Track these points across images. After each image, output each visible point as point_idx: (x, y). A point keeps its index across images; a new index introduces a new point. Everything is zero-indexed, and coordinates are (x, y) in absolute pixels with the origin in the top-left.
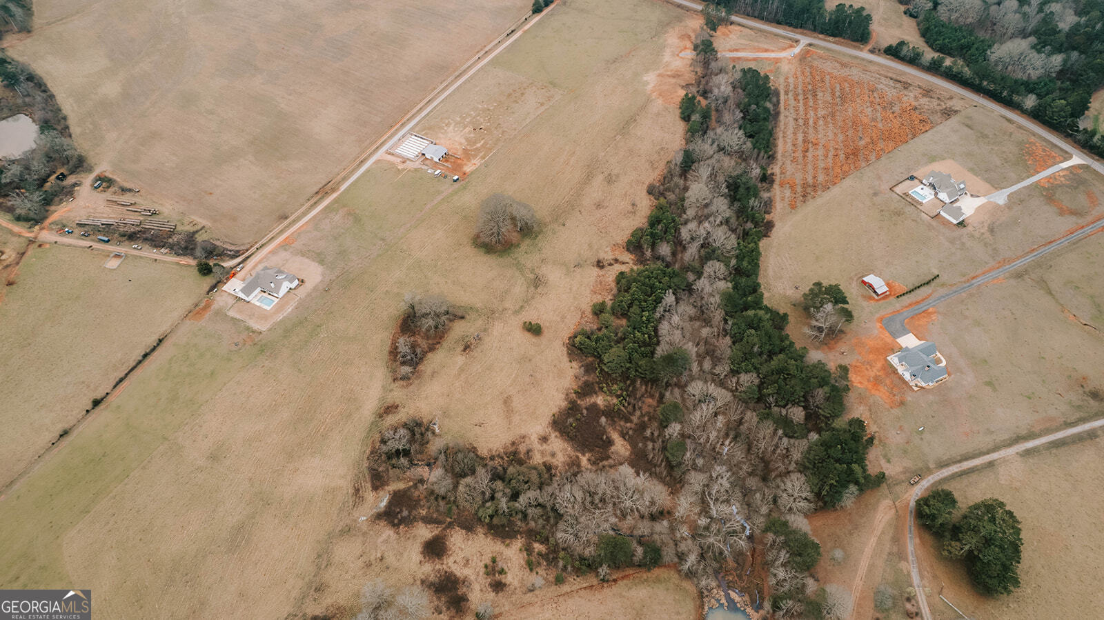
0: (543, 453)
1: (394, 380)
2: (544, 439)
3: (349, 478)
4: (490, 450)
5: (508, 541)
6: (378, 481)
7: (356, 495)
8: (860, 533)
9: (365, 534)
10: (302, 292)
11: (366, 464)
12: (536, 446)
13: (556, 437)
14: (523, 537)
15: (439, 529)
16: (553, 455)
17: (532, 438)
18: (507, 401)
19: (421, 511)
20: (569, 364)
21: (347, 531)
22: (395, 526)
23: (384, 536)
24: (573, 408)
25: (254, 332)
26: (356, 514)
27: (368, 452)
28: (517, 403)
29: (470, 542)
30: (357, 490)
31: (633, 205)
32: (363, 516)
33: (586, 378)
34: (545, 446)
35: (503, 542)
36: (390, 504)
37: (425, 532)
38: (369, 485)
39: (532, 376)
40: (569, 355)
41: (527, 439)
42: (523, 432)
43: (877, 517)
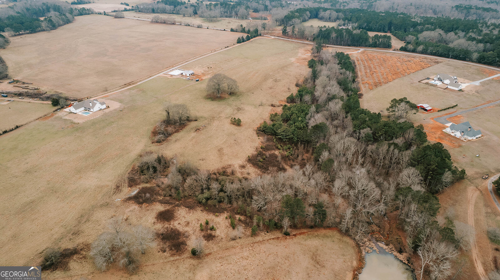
0: (242, 173)
1: (153, 143)
2: (243, 167)
3: (114, 181)
4: (209, 171)
5: (217, 214)
6: (132, 182)
7: (117, 189)
8: (460, 204)
9: (117, 207)
10: (107, 111)
11: (127, 175)
12: (238, 170)
13: (250, 166)
14: (228, 212)
15: (170, 207)
16: (249, 174)
17: (235, 166)
18: (220, 150)
19: (159, 197)
20: (258, 137)
21: (106, 205)
22: (140, 203)
23: (131, 208)
24: (260, 154)
25: (74, 123)
26: (114, 197)
27: (129, 171)
28: (225, 151)
29: (191, 214)
30: (118, 187)
31: (289, 89)
32: (118, 199)
33: (268, 143)
34: (243, 170)
35: (214, 215)
36: (139, 193)
37: (159, 208)
38: (127, 185)
39: (235, 140)
40: (257, 133)
41: (232, 166)
42: (229, 163)
43: (469, 195)
